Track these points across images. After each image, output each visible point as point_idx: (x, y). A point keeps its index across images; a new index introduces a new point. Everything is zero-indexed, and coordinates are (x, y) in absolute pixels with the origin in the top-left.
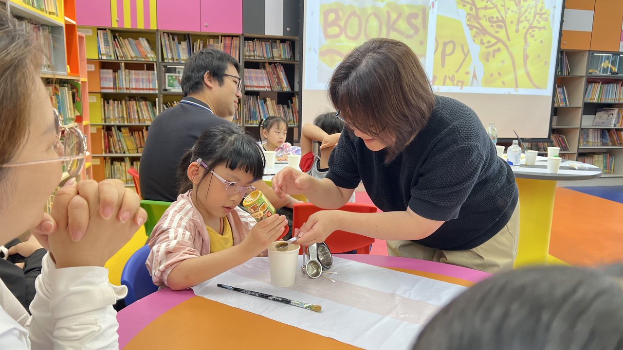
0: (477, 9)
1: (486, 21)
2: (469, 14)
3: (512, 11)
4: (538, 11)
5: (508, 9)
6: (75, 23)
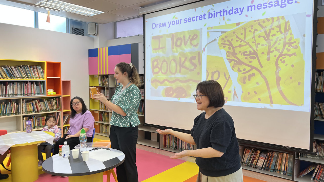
0: (233, 48)
1: (241, 55)
2: (228, 52)
3: (262, 45)
4: (287, 41)
5: (259, 44)
6: (60, 78)
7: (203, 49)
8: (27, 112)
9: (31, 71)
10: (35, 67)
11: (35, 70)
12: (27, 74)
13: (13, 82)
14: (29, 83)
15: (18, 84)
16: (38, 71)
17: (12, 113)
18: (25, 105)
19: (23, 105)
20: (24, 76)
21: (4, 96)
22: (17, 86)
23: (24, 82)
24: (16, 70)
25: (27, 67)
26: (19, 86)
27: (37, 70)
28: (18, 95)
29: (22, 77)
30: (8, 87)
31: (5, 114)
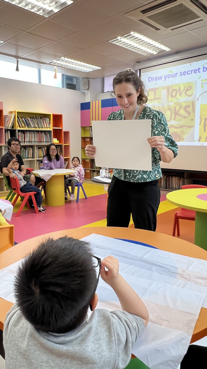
6: (62, 128)
7: (197, 99)
8: (39, 157)
9: (41, 122)
10: (44, 118)
11: (44, 121)
12: (38, 124)
13: (29, 131)
14: (40, 132)
15: (32, 133)
16: (46, 123)
17: (29, 157)
18: (38, 151)
19: (36, 151)
20: (36, 126)
21: (23, 143)
22: (32, 135)
23: (36, 131)
24: (31, 120)
25: (39, 118)
26: (33, 135)
27: (45, 121)
28: (33, 143)
29: (35, 127)
30: (26, 135)
31: (25, 157)
